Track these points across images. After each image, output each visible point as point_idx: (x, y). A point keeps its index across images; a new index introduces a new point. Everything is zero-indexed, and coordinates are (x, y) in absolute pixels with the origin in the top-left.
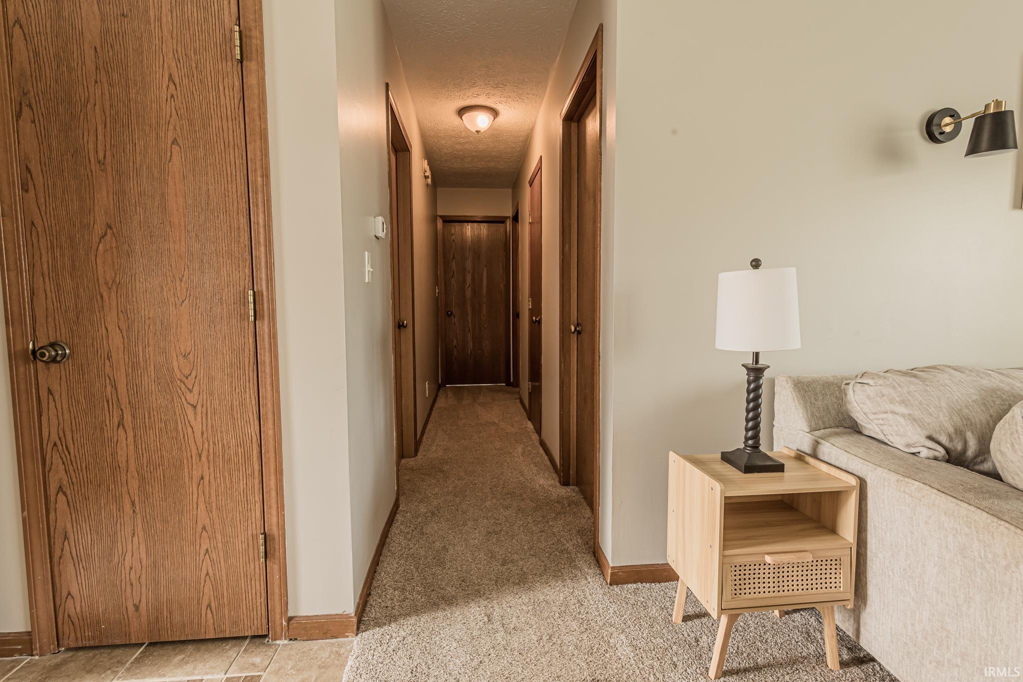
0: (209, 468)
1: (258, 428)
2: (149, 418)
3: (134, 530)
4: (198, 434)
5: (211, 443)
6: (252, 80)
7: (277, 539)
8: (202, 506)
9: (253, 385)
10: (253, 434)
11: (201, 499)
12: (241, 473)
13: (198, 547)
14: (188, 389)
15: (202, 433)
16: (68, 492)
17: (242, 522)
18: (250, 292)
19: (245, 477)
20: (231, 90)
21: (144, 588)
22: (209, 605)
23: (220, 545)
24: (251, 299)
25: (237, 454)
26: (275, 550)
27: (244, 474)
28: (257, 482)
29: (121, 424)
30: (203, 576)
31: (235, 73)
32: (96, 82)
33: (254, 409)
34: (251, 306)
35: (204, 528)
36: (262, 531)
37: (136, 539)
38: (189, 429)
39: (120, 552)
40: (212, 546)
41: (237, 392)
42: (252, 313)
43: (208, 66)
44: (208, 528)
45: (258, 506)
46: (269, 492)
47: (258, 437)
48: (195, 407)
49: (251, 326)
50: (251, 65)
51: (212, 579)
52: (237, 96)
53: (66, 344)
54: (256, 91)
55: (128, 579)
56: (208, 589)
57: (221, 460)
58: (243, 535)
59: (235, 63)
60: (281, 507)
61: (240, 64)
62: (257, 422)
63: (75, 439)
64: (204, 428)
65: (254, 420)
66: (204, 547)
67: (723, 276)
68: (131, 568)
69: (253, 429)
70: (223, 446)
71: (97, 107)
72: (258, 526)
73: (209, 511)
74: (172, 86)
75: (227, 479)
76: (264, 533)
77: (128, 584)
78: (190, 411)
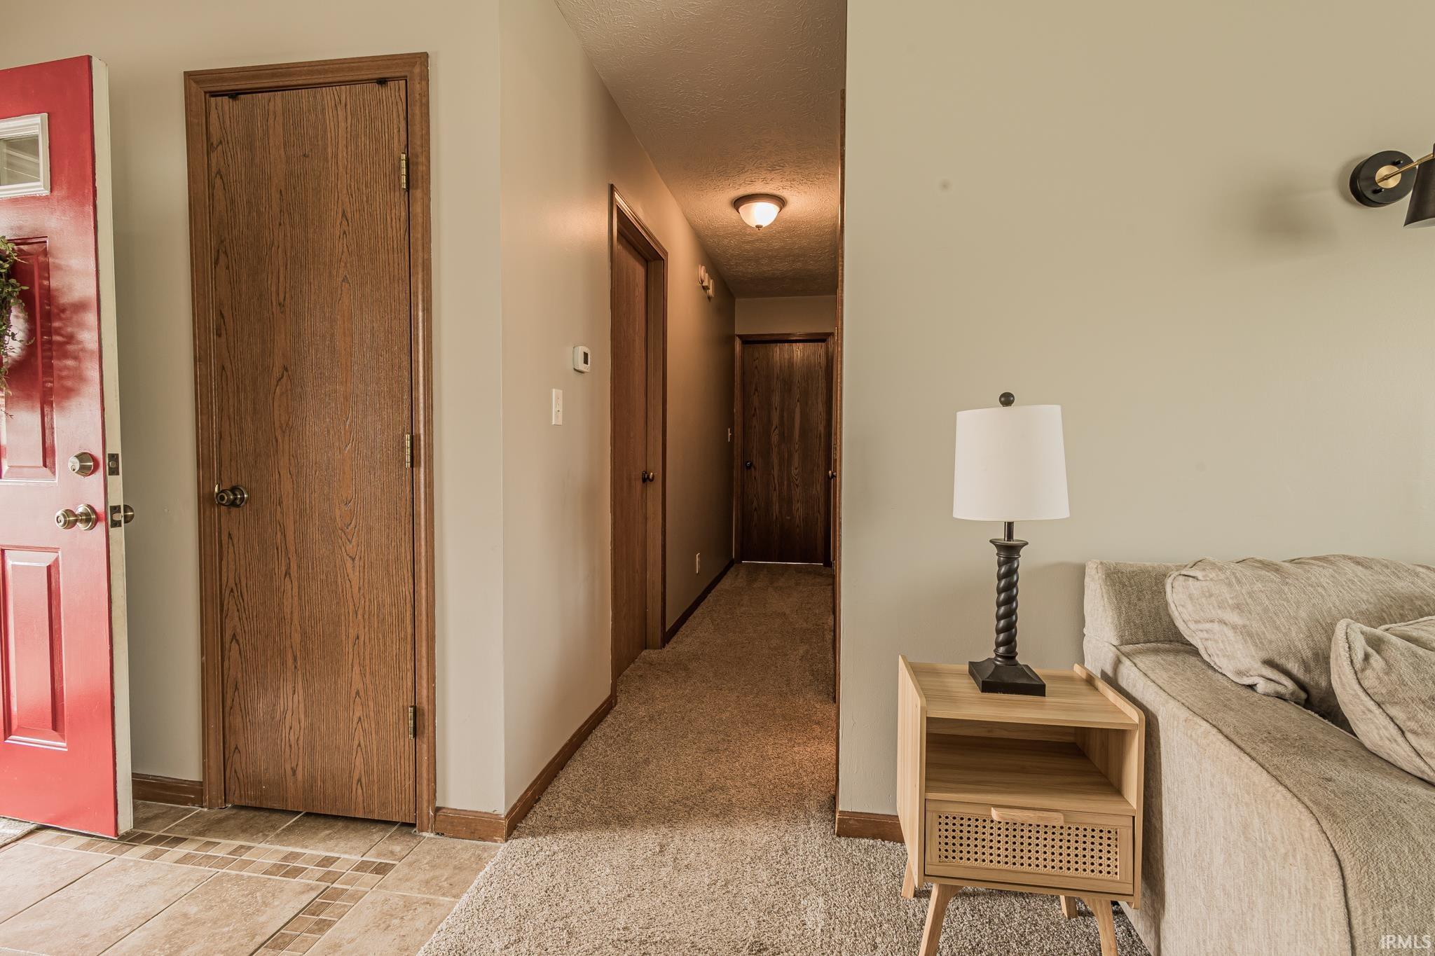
0: (364, 628)
1: (412, 587)
2: (313, 569)
3: (294, 687)
4: (356, 590)
5: (367, 600)
6: (417, 208)
7: (426, 714)
8: (356, 669)
9: (408, 537)
10: (407, 593)
11: (356, 661)
12: (394, 636)
13: (351, 714)
14: (348, 540)
15: (360, 588)
16: (241, 641)
17: (394, 691)
18: (408, 436)
19: (398, 641)
20: (398, 221)
21: (301, 751)
22: (359, 780)
23: (372, 714)
24: (408, 443)
25: (391, 614)
26: (424, 727)
27: (398, 637)
28: (409, 647)
29: (287, 573)
30: (355, 747)
31: (402, 202)
32: (280, 224)
33: (409, 565)
34: (408, 451)
35: (358, 693)
36: (413, 704)
37: (296, 695)
38: (348, 582)
39: (282, 709)
40: (365, 714)
41: (393, 546)
42: (408, 458)
43: (377, 199)
44: (362, 694)
45: (410, 674)
46: (421, 661)
47: (412, 596)
48: (353, 560)
49: (408, 472)
50: (417, 193)
51: (364, 750)
52: (404, 226)
53: (245, 488)
54: (420, 220)
55: (287, 739)
56: (359, 761)
57: (376, 619)
58: (394, 706)
59: (402, 193)
60: (432, 679)
61: (407, 193)
62: (411, 581)
63: (249, 586)
64: (361, 583)
65: (408, 577)
66: (358, 714)
67: (961, 415)
68: (291, 728)
69: (407, 589)
70: (378, 605)
71: (280, 249)
72: (409, 698)
73: (363, 675)
74: (345, 223)
75: (381, 641)
76: (415, 708)
77: (287, 745)
78: (349, 563)
